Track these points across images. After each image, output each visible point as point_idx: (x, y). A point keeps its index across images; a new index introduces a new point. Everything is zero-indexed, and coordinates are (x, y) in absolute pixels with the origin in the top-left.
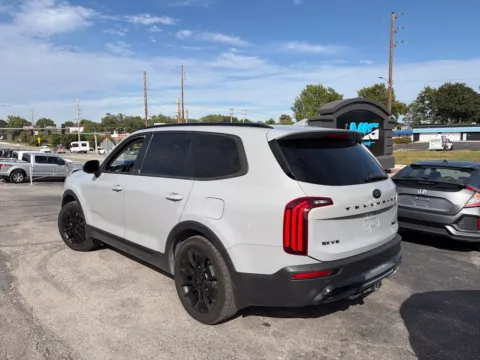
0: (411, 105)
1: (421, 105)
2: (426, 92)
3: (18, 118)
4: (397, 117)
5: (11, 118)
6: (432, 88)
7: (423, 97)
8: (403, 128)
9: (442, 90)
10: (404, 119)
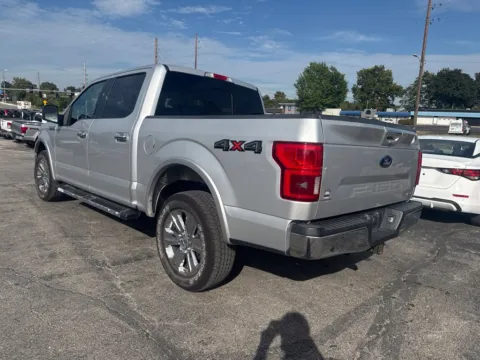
0: (409, 88)
2: (424, 76)
3: (24, 80)
4: (393, 99)
5: (16, 80)
6: (430, 72)
8: (399, 110)
9: (441, 74)
10: (401, 102)
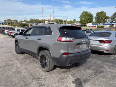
0: (111, 17)
1: (113, 17)
2: (115, 13)
4: (106, 20)
5: (8, 19)
7: (114, 15)
8: (108, 23)
10: (109, 21)
